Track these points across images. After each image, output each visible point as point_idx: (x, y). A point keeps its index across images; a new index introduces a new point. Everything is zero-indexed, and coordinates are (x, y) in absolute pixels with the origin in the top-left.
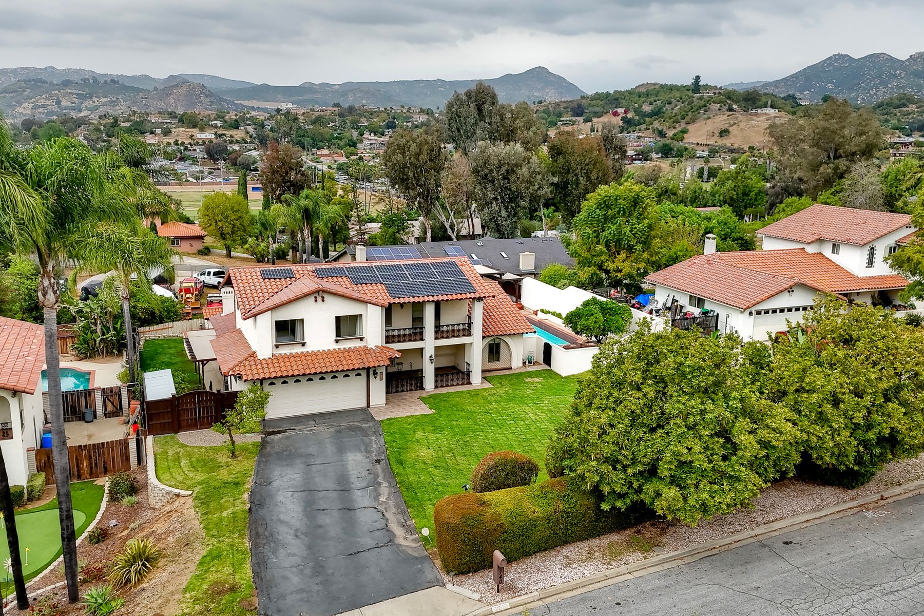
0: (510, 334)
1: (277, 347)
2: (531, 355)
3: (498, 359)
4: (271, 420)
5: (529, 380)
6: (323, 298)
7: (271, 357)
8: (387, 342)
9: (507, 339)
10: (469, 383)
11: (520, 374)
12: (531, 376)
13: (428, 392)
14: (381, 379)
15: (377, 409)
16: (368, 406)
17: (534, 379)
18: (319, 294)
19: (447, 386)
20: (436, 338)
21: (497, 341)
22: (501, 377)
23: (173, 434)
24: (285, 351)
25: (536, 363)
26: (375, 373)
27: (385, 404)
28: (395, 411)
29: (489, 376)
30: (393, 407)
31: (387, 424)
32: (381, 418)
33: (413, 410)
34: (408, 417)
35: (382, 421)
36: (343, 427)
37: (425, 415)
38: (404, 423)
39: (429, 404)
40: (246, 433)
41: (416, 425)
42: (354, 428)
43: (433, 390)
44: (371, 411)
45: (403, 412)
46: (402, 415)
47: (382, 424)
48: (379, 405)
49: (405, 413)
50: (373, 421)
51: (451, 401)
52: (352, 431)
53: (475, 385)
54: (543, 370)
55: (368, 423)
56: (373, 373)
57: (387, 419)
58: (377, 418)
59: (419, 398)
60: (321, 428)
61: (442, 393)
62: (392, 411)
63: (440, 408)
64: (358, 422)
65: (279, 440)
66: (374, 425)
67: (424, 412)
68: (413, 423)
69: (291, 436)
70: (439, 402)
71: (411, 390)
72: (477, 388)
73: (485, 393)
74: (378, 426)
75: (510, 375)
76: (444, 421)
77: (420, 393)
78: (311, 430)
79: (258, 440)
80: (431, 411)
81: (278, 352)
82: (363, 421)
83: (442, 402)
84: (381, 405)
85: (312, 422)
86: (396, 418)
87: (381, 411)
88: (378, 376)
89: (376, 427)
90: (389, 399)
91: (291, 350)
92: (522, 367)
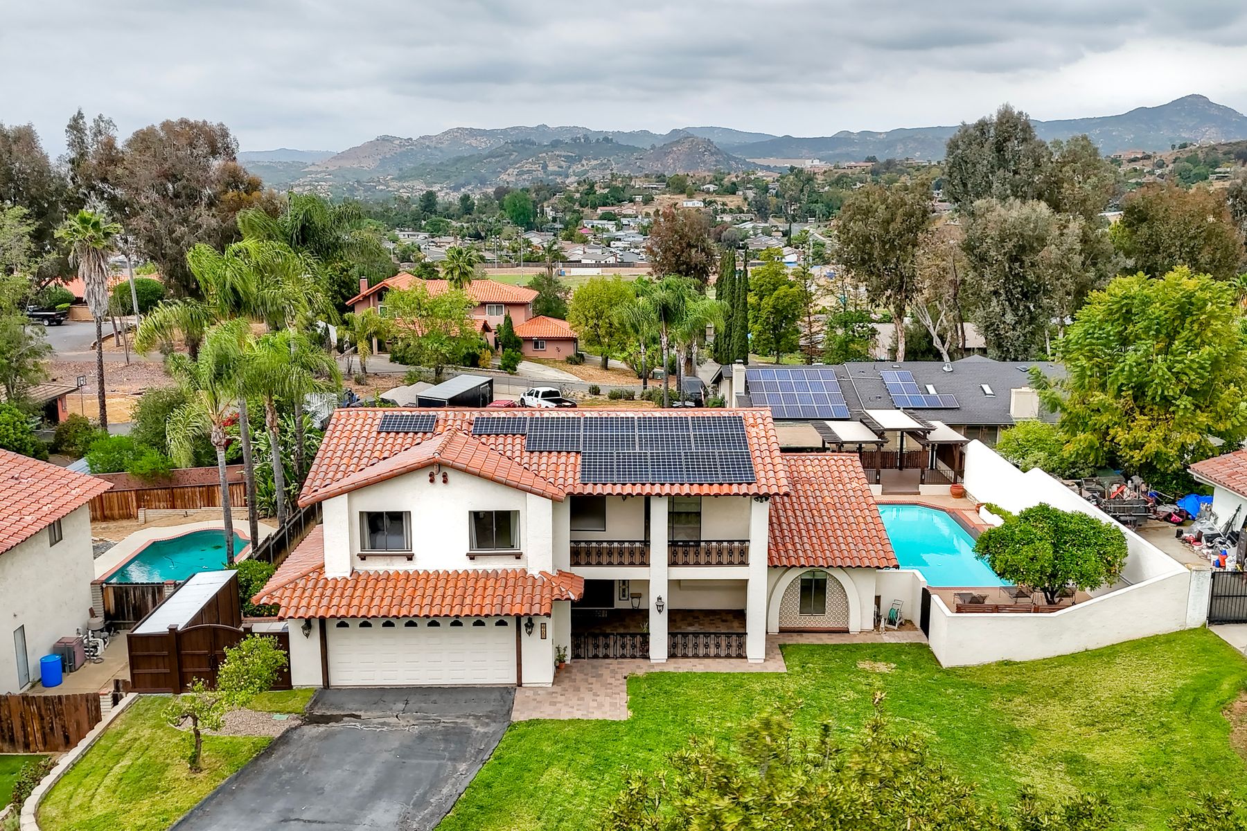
0: (842, 566)
1: (363, 558)
2: (896, 607)
3: (822, 611)
4: (339, 690)
5: (865, 665)
6: (445, 476)
7: (347, 575)
8: (575, 563)
9: (841, 576)
10: (742, 656)
11: (857, 647)
12: (874, 658)
13: (653, 666)
14: (544, 637)
15: (530, 694)
16: (518, 683)
17: (878, 665)
18: (437, 469)
19: (696, 656)
20: (672, 564)
21: (819, 576)
22: (813, 650)
23: (171, 695)
24: (377, 566)
25: (906, 624)
26: (530, 625)
27: (553, 684)
28: (560, 702)
29: (789, 645)
30: (563, 693)
31: (519, 735)
32: (525, 715)
33: (595, 704)
34: (571, 722)
35: (520, 723)
36: (439, 727)
37: (604, 724)
38: (549, 738)
39: (634, 694)
40: (277, 712)
41: (567, 747)
42: (455, 734)
43: (665, 661)
44: (519, 695)
45: (573, 707)
46: (565, 716)
47: (508, 734)
48: (540, 685)
49: (575, 710)
50: (502, 721)
51: (679, 695)
52: (446, 741)
53: (750, 661)
54: (911, 644)
55: (493, 724)
56: (526, 625)
57: (530, 720)
58: (516, 716)
59: (625, 678)
60: (402, 722)
61: (681, 671)
62: (555, 700)
63: (647, 709)
64: (477, 717)
65: (312, 738)
66: (494, 733)
67: (611, 713)
68: (566, 739)
69: (340, 732)
70: (653, 694)
71: (623, 656)
72: (750, 668)
73: (757, 687)
74: (499, 737)
75: (836, 647)
76: (629, 745)
77: (639, 667)
78: (383, 724)
79: (276, 733)
80: (625, 715)
81: (362, 567)
82: (488, 717)
83: (658, 696)
84: (544, 685)
85: (401, 706)
86: (545, 721)
87: (535, 700)
88: (537, 630)
89: (494, 737)
90: (570, 672)
91: (387, 565)
92: (873, 631)
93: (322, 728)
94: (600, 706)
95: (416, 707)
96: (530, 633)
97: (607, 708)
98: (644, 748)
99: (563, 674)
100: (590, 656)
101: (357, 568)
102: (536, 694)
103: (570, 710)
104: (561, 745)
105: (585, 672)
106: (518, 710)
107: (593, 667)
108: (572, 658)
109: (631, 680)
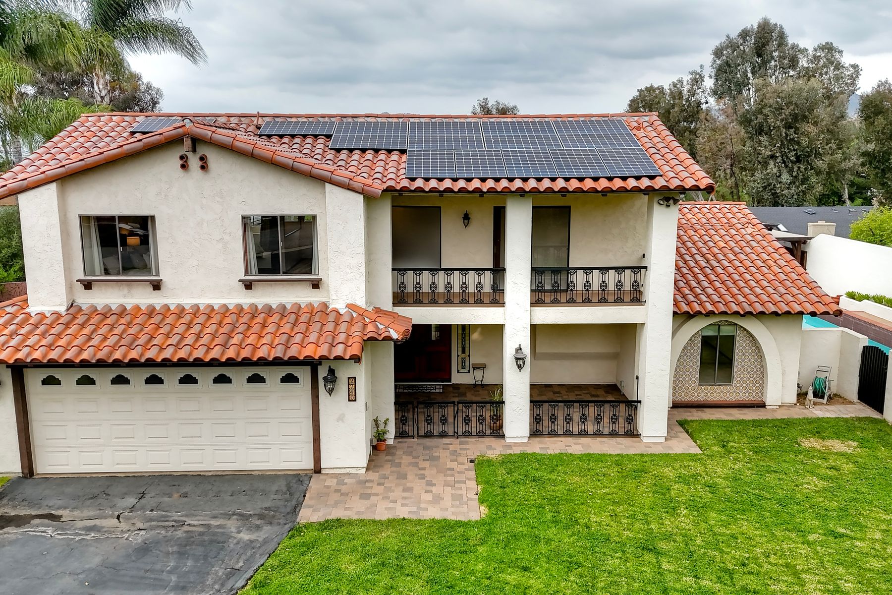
0: (762, 313)
1: (88, 286)
2: (822, 376)
3: (728, 379)
4: (47, 479)
5: (811, 443)
6: (204, 160)
7: (62, 309)
8: (399, 302)
9: (756, 328)
10: (633, 434)
11: (788, 423)
12: (818, 433)
13: (509, 446)
14: (352, 397)
16: (316, 467)
17: (829, 443)
18: (191, 147)
19: (568, 434)
21: (726, 331)
22: (729, 426)
24: (108, 296)
25: (834, 398)
26: (331, 377)
27: (368, 469)
28: (376, 495)
29: (692, 421)
30: (382, 481)
31: (303, 544)
32: (321, 513)
33: (429, 497)
34: (391, 523)
35: (309, 526)
36: (180, 533)
37: (444, 526)
38: (354, 550)
39: (487, 483)
41: (383, 564)
42: (202, 544)
43: (526, 440)
44: (315, 485)
45: (395, 502)
46: (382, 513)
47: (287, 542)
48: (348, 470)
49: (398, 506)
50: (282, 521)
51: (555, 483)
52: (182, 555)
53: (645, 440)
54: (859, 419)
55: (267, 528)
56: (325, 379)
57: (327, 521)
58: (306, 515)
59: (472, 461)
60: (124, 526)
61: (550, 452)
62: (368, 491)
63: (509, 503)
64: (244, 517)
66: (265, 542)
67: (453, 510)
68: (383, 550)
69: (14, 541)
70: (516, 483)
71: (467, 434)
72: (648, 449)
73: (668, 472)
74: (271, 547)
75: (756, 423)
76: (488, 559)
77: (490, 448)
78: (91, 529)
80: (476, 512)
81: (86, 299)
82: (261, 517)
83: (524, 484)
84: (353, 471)
85: (131, 501)
86: (350, 523)
87: (337, 491)
88: (342, 388)
89: (263, 548)
90: (393, 454)
91: (125, 296)
92: (796, 404)
94: (437, 499)
96: (330, 392)
97: (447, 502)
98: (513, 564)
99: (383, 457)
100: (421, 433)
101: (78, 301)
102: (341, 483)
103: (391, 505)
104: (374, 561)
105: (414, 454)
106: (309, 507)
107: (426, 448)
108: (396, 437)
109: (480, 464)
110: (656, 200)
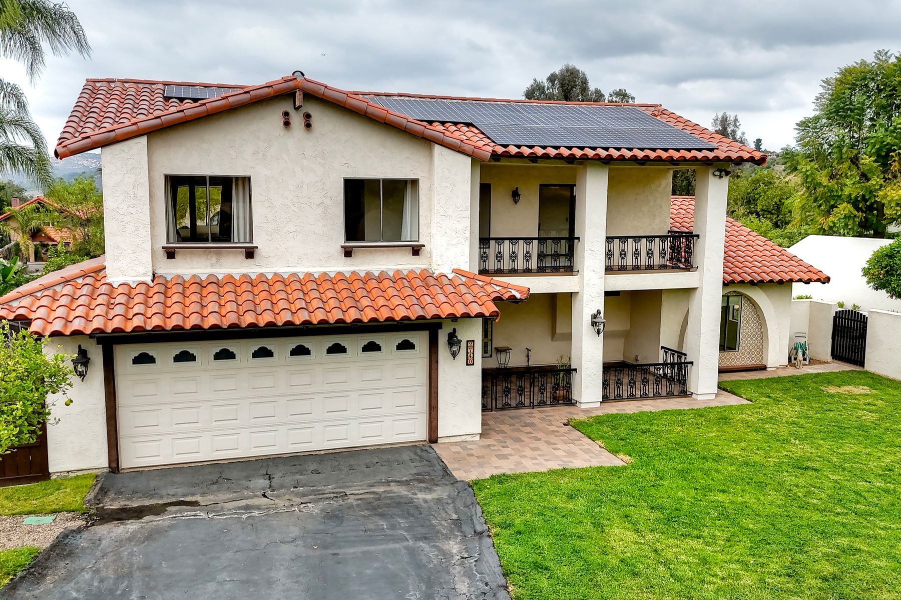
0: (769, 282)
1: (171, 254)
2: (802, 340)
3: (735, 346)
4: (138, 472)
5: (832, 390)
6: (308, 116)
7: (148, 279)
8: (482, 270)
9: (759, 296)
10: (684, 394)
12: (832, 383)
13: (588, 410)
14: (470, 363)
15: (458, 449)
16: (433, 438)
17: (846, 388)
18: (296, 104)
20: (609, 271)
24: (194, 267)
25: (812, 360)
26: (454, 339)
27: (482, 435)
28: (511, 455)
31: (499, 494)
32: (478, 472)
33: (562, 453)
35: (480, 482)
36: (352, 502)
37: (609, 471)
38: (553, 494)
40: (29, 513)
41: (595, 500)
42: (389, 506)
43: (598, 405)
44: (442, 452)
46: (538, 468)
47: (480, 495)
48: (463, 438)
49: (541, 461)
50: (446, 482)
52: (382, 516)
53: (697, 399)
54: (849, 372)
55: (438, 488)
58: (464, 475)
59: (566, 424)
60: (280, 503)
62: (500, 453)
64: (401, 483)
65: (120, 542)
66: (454, 497)
67: (596, 460)
68: (580, 492)
69: (172, 527)
70: (631, 435)
71: (542, 404)
77: (572, 413)
78: (247, 508)
79: (44, 541)
80: (617, 459)
81: (171, 269)
82: (419, 480)
83: (639, 436)
84: (469, 438)
85: (263, 482)
88: (462, 351)
91: (212, 266)
92: (787, 366)
93: (132, 526)
94: (571, 454)
95: (289, 480)
96: (454, 355)
97: (584, 455)
100: (500, 406)
101: (160, 271)
104: (583, 499)
106: (457, 469)
109: (577, 426)
110: (711, 171)
